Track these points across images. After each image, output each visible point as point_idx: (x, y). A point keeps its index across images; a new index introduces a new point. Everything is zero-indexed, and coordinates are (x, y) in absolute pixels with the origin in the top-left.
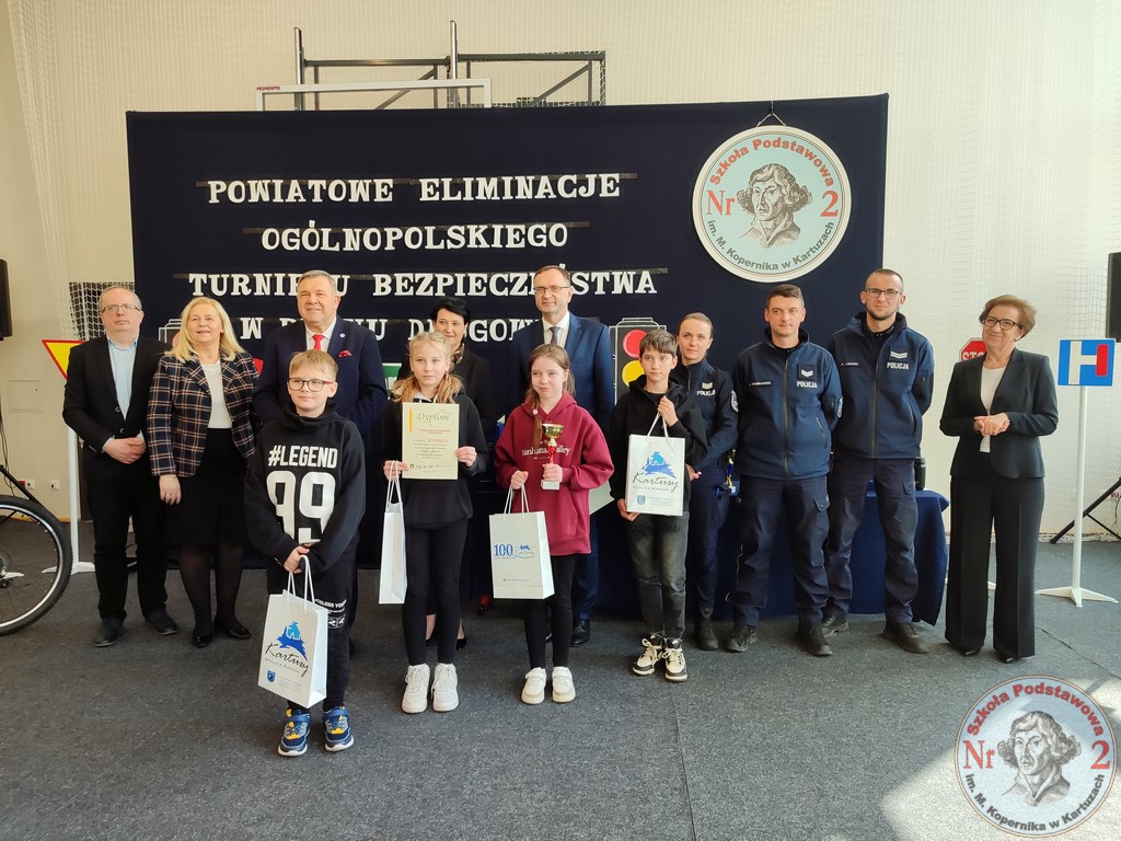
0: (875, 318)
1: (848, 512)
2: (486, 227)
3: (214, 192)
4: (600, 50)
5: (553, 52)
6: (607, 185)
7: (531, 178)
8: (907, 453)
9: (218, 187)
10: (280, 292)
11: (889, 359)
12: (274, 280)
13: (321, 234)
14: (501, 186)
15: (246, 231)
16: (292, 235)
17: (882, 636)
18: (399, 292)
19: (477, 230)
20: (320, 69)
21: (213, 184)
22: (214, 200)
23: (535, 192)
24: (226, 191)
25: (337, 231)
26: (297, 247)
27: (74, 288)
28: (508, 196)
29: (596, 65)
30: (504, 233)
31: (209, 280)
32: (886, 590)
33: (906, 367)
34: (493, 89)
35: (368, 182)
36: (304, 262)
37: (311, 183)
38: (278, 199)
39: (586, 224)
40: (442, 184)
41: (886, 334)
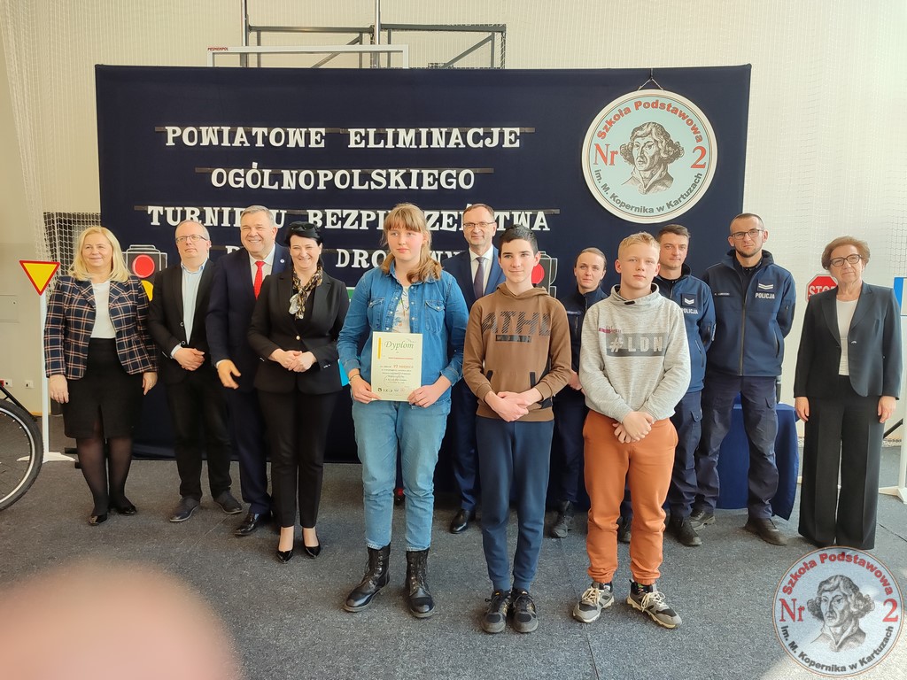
0: (745, 256)
1: (717, 422)
2: (405, 171)
3: (170, 136)
4: (501, 23)
5: (462, 24)
6: (508, 137)
7: (444, 130)
8: (770, 372)
9: (174, 132)
10: (226, 223)
11: (756, 290)
12: (221, 214)
13: (262, 175)
14: (418, 136)
15: (198, 170)
16: (237, 175)
17: (745, 528)
18: (329, 226)
19: (397, 174)
20: (262, 33)
21: (170, 129)
22: (170, 143)
23: (447, 142)
24: (181, 137)
25: (276, 172)
26: (242, 185)
27: (48, 217)
28: (424, 145)
29: (498, 36)
30: (420, 176)
31: (165, 212)
32: (749, 490)
33: (773, 297)
34: (410, 54)
35: (304, 130)
36: (247, 198)
37: (254, 130)
38: (226, 143)
39: (490, 170)
40: (367, 134)
41: (755, 269)
